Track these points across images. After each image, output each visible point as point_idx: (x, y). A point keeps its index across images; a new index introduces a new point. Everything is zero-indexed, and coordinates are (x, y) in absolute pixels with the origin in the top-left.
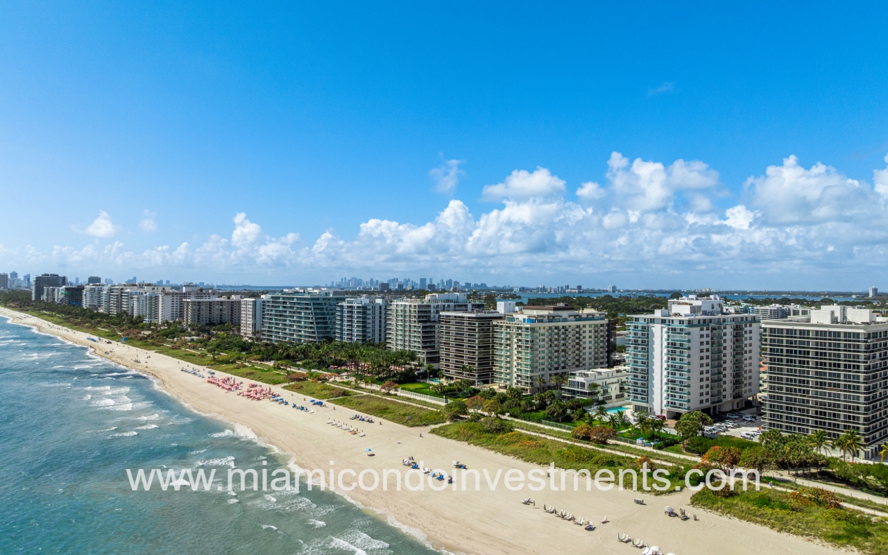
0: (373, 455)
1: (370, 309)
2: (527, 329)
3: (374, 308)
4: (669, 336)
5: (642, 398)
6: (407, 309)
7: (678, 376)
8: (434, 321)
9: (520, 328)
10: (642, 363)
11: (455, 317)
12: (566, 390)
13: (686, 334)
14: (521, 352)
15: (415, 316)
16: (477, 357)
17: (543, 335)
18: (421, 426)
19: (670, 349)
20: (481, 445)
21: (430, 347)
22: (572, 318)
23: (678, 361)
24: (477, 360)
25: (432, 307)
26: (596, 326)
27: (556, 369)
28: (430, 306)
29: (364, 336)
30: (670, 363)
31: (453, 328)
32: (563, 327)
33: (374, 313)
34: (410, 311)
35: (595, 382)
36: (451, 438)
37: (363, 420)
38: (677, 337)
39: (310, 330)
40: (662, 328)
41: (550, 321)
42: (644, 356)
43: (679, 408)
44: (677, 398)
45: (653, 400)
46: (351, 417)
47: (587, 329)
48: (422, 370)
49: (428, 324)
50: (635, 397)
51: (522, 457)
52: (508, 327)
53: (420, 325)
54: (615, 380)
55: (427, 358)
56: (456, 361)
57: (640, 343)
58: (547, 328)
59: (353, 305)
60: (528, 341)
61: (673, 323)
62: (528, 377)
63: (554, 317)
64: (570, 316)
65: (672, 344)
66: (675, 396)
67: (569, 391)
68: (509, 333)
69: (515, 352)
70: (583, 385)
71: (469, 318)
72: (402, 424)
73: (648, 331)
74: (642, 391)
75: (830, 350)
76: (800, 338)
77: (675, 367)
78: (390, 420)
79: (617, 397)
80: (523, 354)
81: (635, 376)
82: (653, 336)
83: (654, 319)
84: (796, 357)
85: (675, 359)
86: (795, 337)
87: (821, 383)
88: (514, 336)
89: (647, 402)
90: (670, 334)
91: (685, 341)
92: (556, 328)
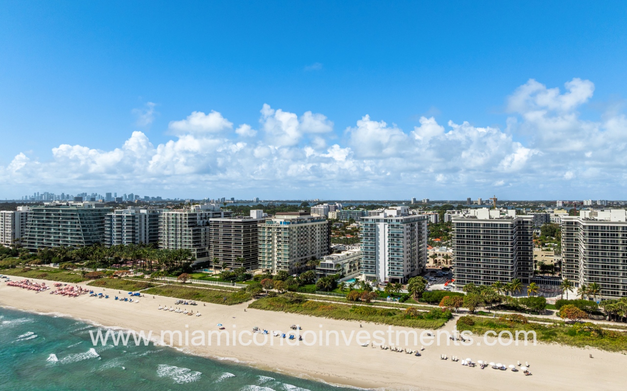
0: (224, 328)
1: (137, 218)
2: (285, 229)
3: (140, 216)
4: (389, 230)
5: (371, 271)
6: (179, 217)
7: (395, 255)
8: (200, 226)
9: (278, 229)
10: (371, 248)
11: (223, 222)
12: (318, 269)
13: (401, 228)
14: (281, 246)
15: (186, 222)
16: (242, 251)
17: (295, 232)
18: (237, 304)
19: (390, 238)
20: (296, 312)
21: (198, 245)
22: (310, 220)
23: (395, 245)
24: (242, 253)
25: (198, 215)
26: (322, 225)
27: (302, 256)
28: (196, 214)
29: (133, 239)
30: (390, 247)
31: (221, 230)
32: (305, 227)
33: (140, 221)
34: (181, 219)
35: (338, 263)
36: (269, 310)
37: (187, 304)
38: (395, 230)
39: (77, 236)
40: (385, 225)
41: (298, 223)
42: (373, 243)
43: (397, 275)
44: (396, 269)
45: (379, 272)
46: (176, 302)
47: (317, 227)
48: (194, 263)
49: (196, 228)
50: (366, 271)
51: (332, 317)
52: (269, 228)
53: (191, 229)
54: (346, 261)
55: (197, 254)
56: (224, 255)
57: (369, 235)
58: (297, 228)
59: (123, 215)
60: (286, 237)
61: (392, 221)
62: (286, 263)
63: (300, 220)
64: (309, 219)
65: (392, 235)
66: (394, 268)
67: (321, 270)
68: (271, 232)
69: (276, 246)
70: (331, 265)
71: (235, 222)
72: (221, 303)
73: (375, 227)
74: (371, 267)
75: (492, 234)
76: (475, 228)
77: (394, 249)
78: (209, 302)
79: (349, 271)
80: (282, 247)
81: (366, 257)
82: (379, 230)
83: (379, 219)
84: (472, 239)
85: (394, 244)
86: (472, 228)
87: (487, 254)
88: (275, 234)
89: (375, 274)
90: (390, 228)
91: (400, 233)
92: (302, 227)
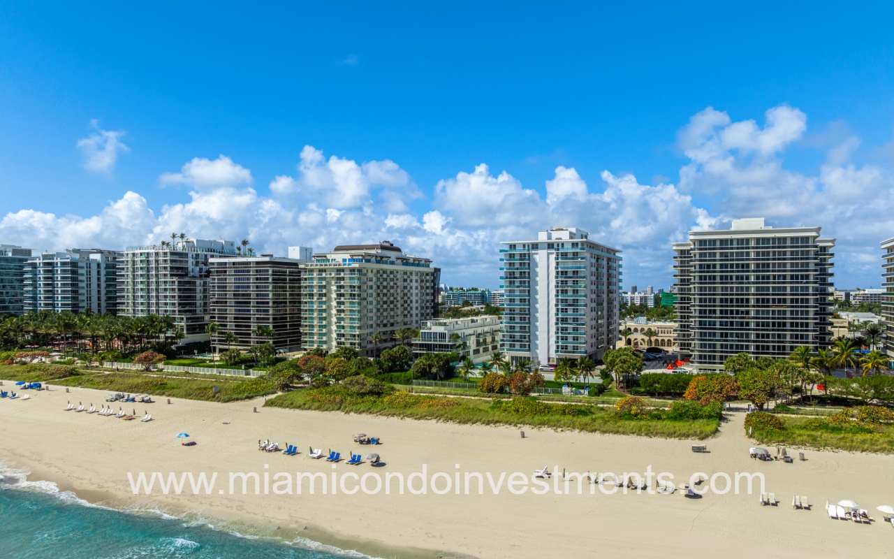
0: (193, 444)
1: (82, 268)
2: (352, 270)
3: (88, 265)
4: (557, 263)
5: (521, 346)
6: (152, 259)
7: (570, 312)
8: (194, 277)
10: (521, 300)
11: (234, 263)
12: (416, 345)
13: (582, 258)
14: (343, 303)
15: (165, 268)
16: (271, 317)
17: (371, 280)
18: (242, 399)
19: (560, 279)
20: (369, 411)
21: (189, 311)
22: (400, 261)
23: (570, 293)
24: (271, 321)
25: (190, 255)
26: (422, 274)
27: (385, 325)
28: (186, 255)
29: (74, 305)
30: (560, 297)
32: (392, 272)
34: (157, 261)
35: (456, 332)
36: (309, 408)
37: (133, 400)
40: (549, 254)
41: (378, 262)
42: (524, 291)
43: (574, 352)
44: (570, 340)
45: (537, 347)
46: (109, 398)
47: (414, 277)
48: (181, 343)
49: (186, 279)
50: (511, 345)
52: (321, 271)
53: (175, 279)
54: (471, 331)
55: (187, 325)
57: (517, 275)
58: (375, 271)
59: (55, 261)
60: (354, 287)
61: (562, 246)
62: (354, 336)
63: (382, 257)
64: (398, 259)
65: (562, 273)
66: (566, 339)
67: (421, 345)
68: (324, 279)
69: (334, 304)
70: (443, 336)
72: (207, 399)
73: (529, 259)
74: (521, 337)
75: (774, 259)
76: (738, 248)
77: (566, 301)
78: (182, 397)
79: (476, 352)
80: (347, 305)
81: (511, 319)
82: (536, 265)
83: (537, 244)
84: (733, 272)
85: (566, 291)
86: (732, 248)
87: (763, 300)
88: (333, 282)
89: (529, 350)
90: (560, 260)
91: (580, 268)
92: (385, 272)
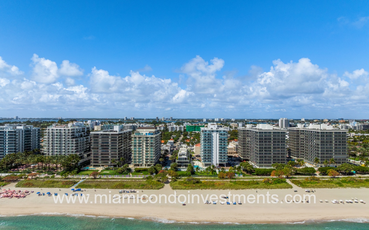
1: (17, 133)
2: (151, 138)
6: (62, 132)
7: (223, 150)
9: (146, 138)
10: (208, 147)
13: (227, 135)
14: (148, 148)
16: (117, 153)
17: (155, 140)
19: (220, 141)
21: (77, 151)
22: (157, 132)
23: (223, 145)
27: (157, 154)
28: (73, 129)
30: (220, 146)
31: (100, 140)
33: (19, 135)
34: (65, 132)
38: (223, 136)
40: (217, 133)
42: (209, 144)
43: (224, 162)
45: (213, 161)
49: (76, 139)
50: (205, 160)
53: (73, 140)
57: (207, 140)
58: (156, 137)
59: (5, 130)
60: (152, 143)
61: (221, 132)
62: (152, 159)
66: (222, 158)
67: (179, 162)
68: (141, 140)
69: (145, 148)
70: (186, 159)
73: (211, 135)
74: (208, 158)
76: (268, 134)
81: (205, 153)
82: (213, 137)
83: (213, 131)
84: (267, 140)
87: (275, 147)
88: (144, 142)
89: (210, 162)
90: (220, 135)
91: (226, 138)
